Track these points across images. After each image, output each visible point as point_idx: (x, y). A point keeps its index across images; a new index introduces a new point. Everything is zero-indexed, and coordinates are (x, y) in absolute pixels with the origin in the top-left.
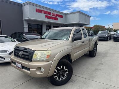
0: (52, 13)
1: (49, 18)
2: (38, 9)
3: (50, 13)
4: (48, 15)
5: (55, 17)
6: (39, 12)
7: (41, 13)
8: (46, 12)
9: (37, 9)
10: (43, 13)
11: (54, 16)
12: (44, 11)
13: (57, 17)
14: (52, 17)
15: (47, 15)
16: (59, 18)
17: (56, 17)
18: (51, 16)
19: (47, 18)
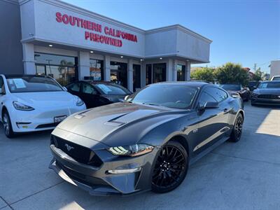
0: (106, 28)
1: (96, 40)
2: (62, 14)
3: (98, 28)
4: (94, 32)
5: (113, 37)
6: (66, 23)
7: (73, 24)
8: (86, 24)
9: (58, 15)
10: (78, 26)
11: (110, 36)
12: (82, 20)
13: (121, 38)
14: (104, 38)
15: (90, 31)
16: (124, 41)
17: (116, 38)
18: (103, 34)
19: (89, 39)
